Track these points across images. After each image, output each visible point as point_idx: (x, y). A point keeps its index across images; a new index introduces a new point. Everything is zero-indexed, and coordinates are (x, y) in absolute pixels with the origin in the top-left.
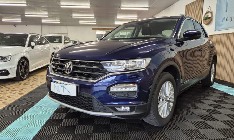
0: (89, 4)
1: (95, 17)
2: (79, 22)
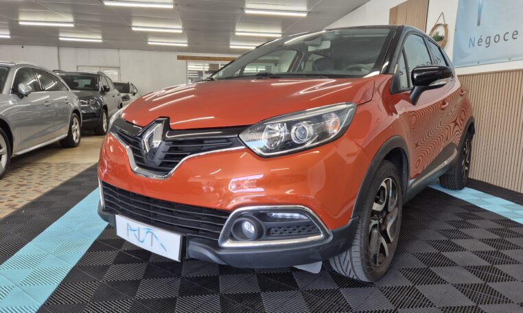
1: (184, 29)
2: (147, 42)
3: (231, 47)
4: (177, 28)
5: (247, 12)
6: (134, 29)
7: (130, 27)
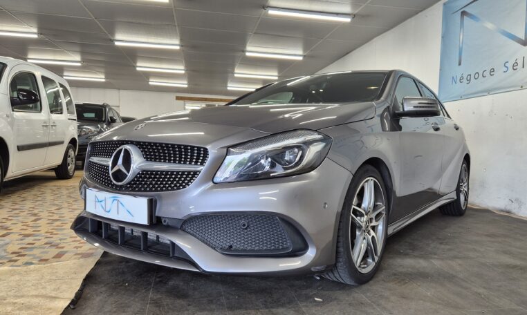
0: (177, 42)
1: (186, 70)
2: (149, 81)
3: (229, 88)
4: (179, 69)
5: (248, 54)
6: (138, 69)
7: (135, 67)
